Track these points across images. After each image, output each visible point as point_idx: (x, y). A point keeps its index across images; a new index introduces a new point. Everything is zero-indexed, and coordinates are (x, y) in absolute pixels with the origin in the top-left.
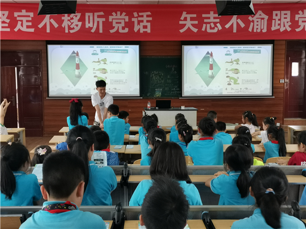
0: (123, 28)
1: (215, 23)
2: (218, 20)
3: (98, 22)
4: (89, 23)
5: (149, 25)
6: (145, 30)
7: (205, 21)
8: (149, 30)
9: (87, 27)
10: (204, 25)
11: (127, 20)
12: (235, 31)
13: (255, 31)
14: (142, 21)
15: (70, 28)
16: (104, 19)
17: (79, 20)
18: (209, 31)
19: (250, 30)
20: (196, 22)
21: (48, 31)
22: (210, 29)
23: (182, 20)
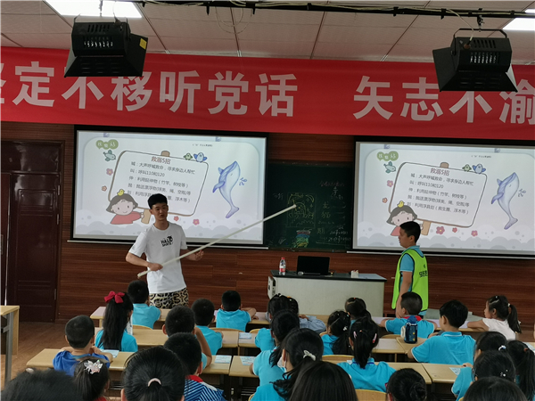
0: (237, 106)
1: (429, 103)
2: (435, 96)
3: (186, 91)
4: (167, 92)
5: (290, 100)
6: (282, 111)
7: (409, 96)
8: (289, 112)
9: (162, 100)
10: (406, 106)
11: (245, 89)
12: (470, 119)
13: (513, 121)
14: (277, 93)
15: (126, 102)
16: (198, 86)
17: (147, 87)
18: (416, 117)
19: (503, 118)
20: (389, 99)
21: (82, 105)
22: (419, 114)
23: (358, 94)
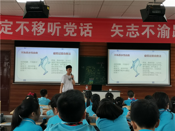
0: (73, 33)
1: (135, 32)
2: (137, 30)
3: (56, 29)
4: (50, 29)
5: (90, 31)
6: (88, 35)
7: (128, 30)
8: (90, 35)
9: (49, 32)
10: (128, 33)
11: (76, 28)
12: (148, 37)
13: (162, 37)
14: (86, 29)
15: (37, 32)
16: (60, 27)
17: (43, 28)
18: (131, 36)
19: (158, 36)
20: (122, 31)
21: (22, 34)
22: (132, 35)
23: (112, 29)
